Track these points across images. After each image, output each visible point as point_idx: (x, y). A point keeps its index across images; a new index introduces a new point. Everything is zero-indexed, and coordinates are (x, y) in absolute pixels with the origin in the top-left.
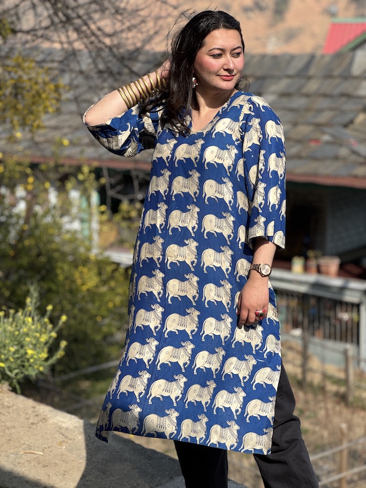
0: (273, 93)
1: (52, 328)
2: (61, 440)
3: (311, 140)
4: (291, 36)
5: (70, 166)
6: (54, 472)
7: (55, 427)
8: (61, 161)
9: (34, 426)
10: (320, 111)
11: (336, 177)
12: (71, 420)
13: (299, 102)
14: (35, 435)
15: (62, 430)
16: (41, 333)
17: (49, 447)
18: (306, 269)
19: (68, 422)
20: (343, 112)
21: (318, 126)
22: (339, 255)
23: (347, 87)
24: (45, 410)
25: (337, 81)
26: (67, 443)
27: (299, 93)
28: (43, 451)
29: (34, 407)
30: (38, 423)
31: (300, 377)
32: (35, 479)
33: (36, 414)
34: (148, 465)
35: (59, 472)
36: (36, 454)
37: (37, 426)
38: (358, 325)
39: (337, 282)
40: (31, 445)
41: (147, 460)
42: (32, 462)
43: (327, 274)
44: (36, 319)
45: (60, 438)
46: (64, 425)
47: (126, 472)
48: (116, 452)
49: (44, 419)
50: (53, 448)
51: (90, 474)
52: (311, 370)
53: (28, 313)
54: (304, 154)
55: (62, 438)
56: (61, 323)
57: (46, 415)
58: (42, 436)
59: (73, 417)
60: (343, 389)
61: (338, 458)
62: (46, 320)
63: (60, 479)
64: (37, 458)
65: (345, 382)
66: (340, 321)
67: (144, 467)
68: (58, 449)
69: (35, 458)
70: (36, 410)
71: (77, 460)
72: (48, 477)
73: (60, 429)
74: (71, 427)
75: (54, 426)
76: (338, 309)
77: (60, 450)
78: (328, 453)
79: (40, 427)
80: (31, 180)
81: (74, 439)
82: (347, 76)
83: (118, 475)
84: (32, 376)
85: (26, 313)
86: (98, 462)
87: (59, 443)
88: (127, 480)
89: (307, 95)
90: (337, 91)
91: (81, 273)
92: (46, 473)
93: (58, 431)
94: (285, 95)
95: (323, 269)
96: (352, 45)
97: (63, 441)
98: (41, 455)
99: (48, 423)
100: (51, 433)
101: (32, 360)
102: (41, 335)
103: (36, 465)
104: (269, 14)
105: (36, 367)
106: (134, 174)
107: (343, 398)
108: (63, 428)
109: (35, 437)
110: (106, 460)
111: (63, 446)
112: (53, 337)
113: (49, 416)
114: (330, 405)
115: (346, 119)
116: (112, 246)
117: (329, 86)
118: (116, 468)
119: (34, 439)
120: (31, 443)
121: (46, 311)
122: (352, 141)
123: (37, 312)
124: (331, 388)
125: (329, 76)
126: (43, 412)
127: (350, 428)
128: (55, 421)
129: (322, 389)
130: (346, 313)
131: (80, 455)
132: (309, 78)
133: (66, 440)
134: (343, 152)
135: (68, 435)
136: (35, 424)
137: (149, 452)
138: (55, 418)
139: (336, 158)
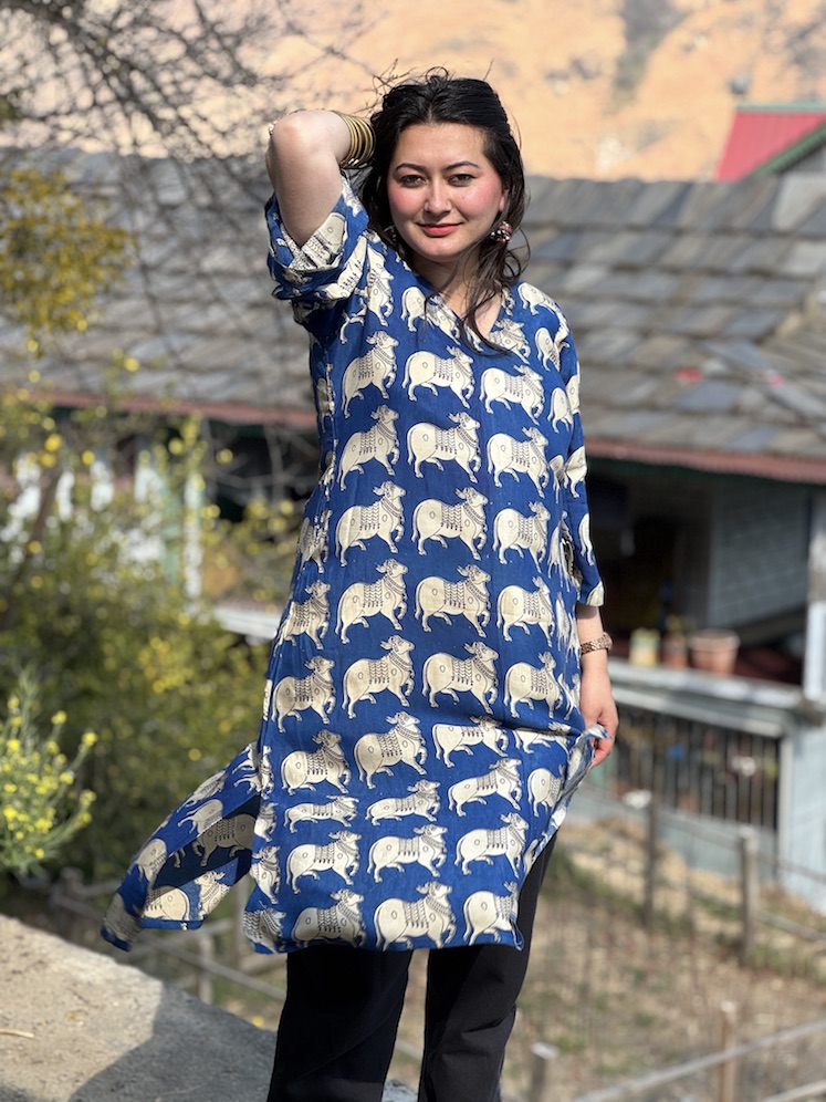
0: (599, 263)
1: (64, 764)
2: (75, 1008)
3: (680, 370)
4: (649, 138)
5: (142, 416)
6: (55, 1075)
7: (64, 981)
8: (121, 405)
9: (18, 978)
10: (702, 306)
11: (733, 454)
12: (99, 966)
13: (655, 285)
14: (20, 996)
15: (79, 986)
16: (40, 773)
17: (47, 1022)
18: (662, 657)
19: (94, 970)
20: (751, 309)
21: (697, 339)
22: (737, 629)
23: (763, 254)
24: (43, 943)
25: (740, 241)
26: (87, 1014)
27: (655, 264)
28: (34, 1030)
29: (20, 938)
30: (27, 970)
31: (639, 897)
32: (14, 1089)
33: (24, 951)
34: (260, 1064)
35: (65, 1076)
36: (19, 1036)
37: (24, 978)
38: (776, 785)
39: (733, 689)
40: (9, 1016)
41: (258, 1055)
42: (9, 1052)
43: (709, 669)
44: (30, 743)
45: (72, 1003)
46: (83, 977)
47: (211, 1078)
48: (194, 1035)
49: (41, 962)
50: (57, 1024)
51: (133, 1082)
52: (664, 883)
53: (14, 731)
54: (663, 400)
55: (77, 1005)
56: (83, 750)
57: (45, 955)
58: (34, 999)
59: (105, 959)
60: (733, 929)
61: (715, 1081)
62: (52, 746)
63: (67, 1089)
64: (21, 1045)
65: (741, 913)
66: (737, 776)
67: (251, 1068)
68: (67, 1026)
69: (16, 1045)
70: (25, 942)
71: (107, 1051)
72: (41, 1085)
73: (75, 984)
74: (99, 980)
75: (63, 978)
76: (732, 749)
77: (70, 1029)
78: (695, 1067)
79: (31, 980)
80: (54, 443)
81: (104, 1006)
82: (763, 232)
83: (193, 1085)
84: (18, 868)
85: (10, 731)
86: (153, 1056)
87: (70, 1015)
88: (212, 1095)
89: (675, 271)
90: (740, 264)
91: (155, 654)
92: (37, 1077)
93: (69, 989)
94: (624, 268)
95: (701, 658)
96: (779, 162)
97: (79, 1011)
98: (29, 1038)
99: (48, 971)
100: (53, 993)
101: (20, 835)
102: (40, 778)
103: (18, 1059)
104: (603, 85)
105: (28, 849)
106: (270, 434)
107: (733, 949)
108: (81, 983)
109: (19, 1000)
110: (171, 1052)
111: (78, 1021)
112: (65, 782)
113: (51, 956)
114: (703, 963)
115: (758, 325)
116: (228, 596)
117: (719, 252)
118: (190, 1068)
119: (17, 1004)
120: (10, 1013)
121: (51, 726)
122: (771, 375)
123: (34, 729)
124: (707, 924)
125: (724, 230)
126: (40, 949)
127: (746, 1013)
128: (64, 967)
129: (686, 927)
130: (748, 758)
131: (114, 1040)
132: (679, 233)
133: (86, 1009)
134: (750, 398)
135: (91, 998)
136: (20, 972)
137: (264, 1037)
138: (66, 961)
139: (735, 412)
